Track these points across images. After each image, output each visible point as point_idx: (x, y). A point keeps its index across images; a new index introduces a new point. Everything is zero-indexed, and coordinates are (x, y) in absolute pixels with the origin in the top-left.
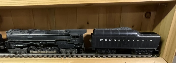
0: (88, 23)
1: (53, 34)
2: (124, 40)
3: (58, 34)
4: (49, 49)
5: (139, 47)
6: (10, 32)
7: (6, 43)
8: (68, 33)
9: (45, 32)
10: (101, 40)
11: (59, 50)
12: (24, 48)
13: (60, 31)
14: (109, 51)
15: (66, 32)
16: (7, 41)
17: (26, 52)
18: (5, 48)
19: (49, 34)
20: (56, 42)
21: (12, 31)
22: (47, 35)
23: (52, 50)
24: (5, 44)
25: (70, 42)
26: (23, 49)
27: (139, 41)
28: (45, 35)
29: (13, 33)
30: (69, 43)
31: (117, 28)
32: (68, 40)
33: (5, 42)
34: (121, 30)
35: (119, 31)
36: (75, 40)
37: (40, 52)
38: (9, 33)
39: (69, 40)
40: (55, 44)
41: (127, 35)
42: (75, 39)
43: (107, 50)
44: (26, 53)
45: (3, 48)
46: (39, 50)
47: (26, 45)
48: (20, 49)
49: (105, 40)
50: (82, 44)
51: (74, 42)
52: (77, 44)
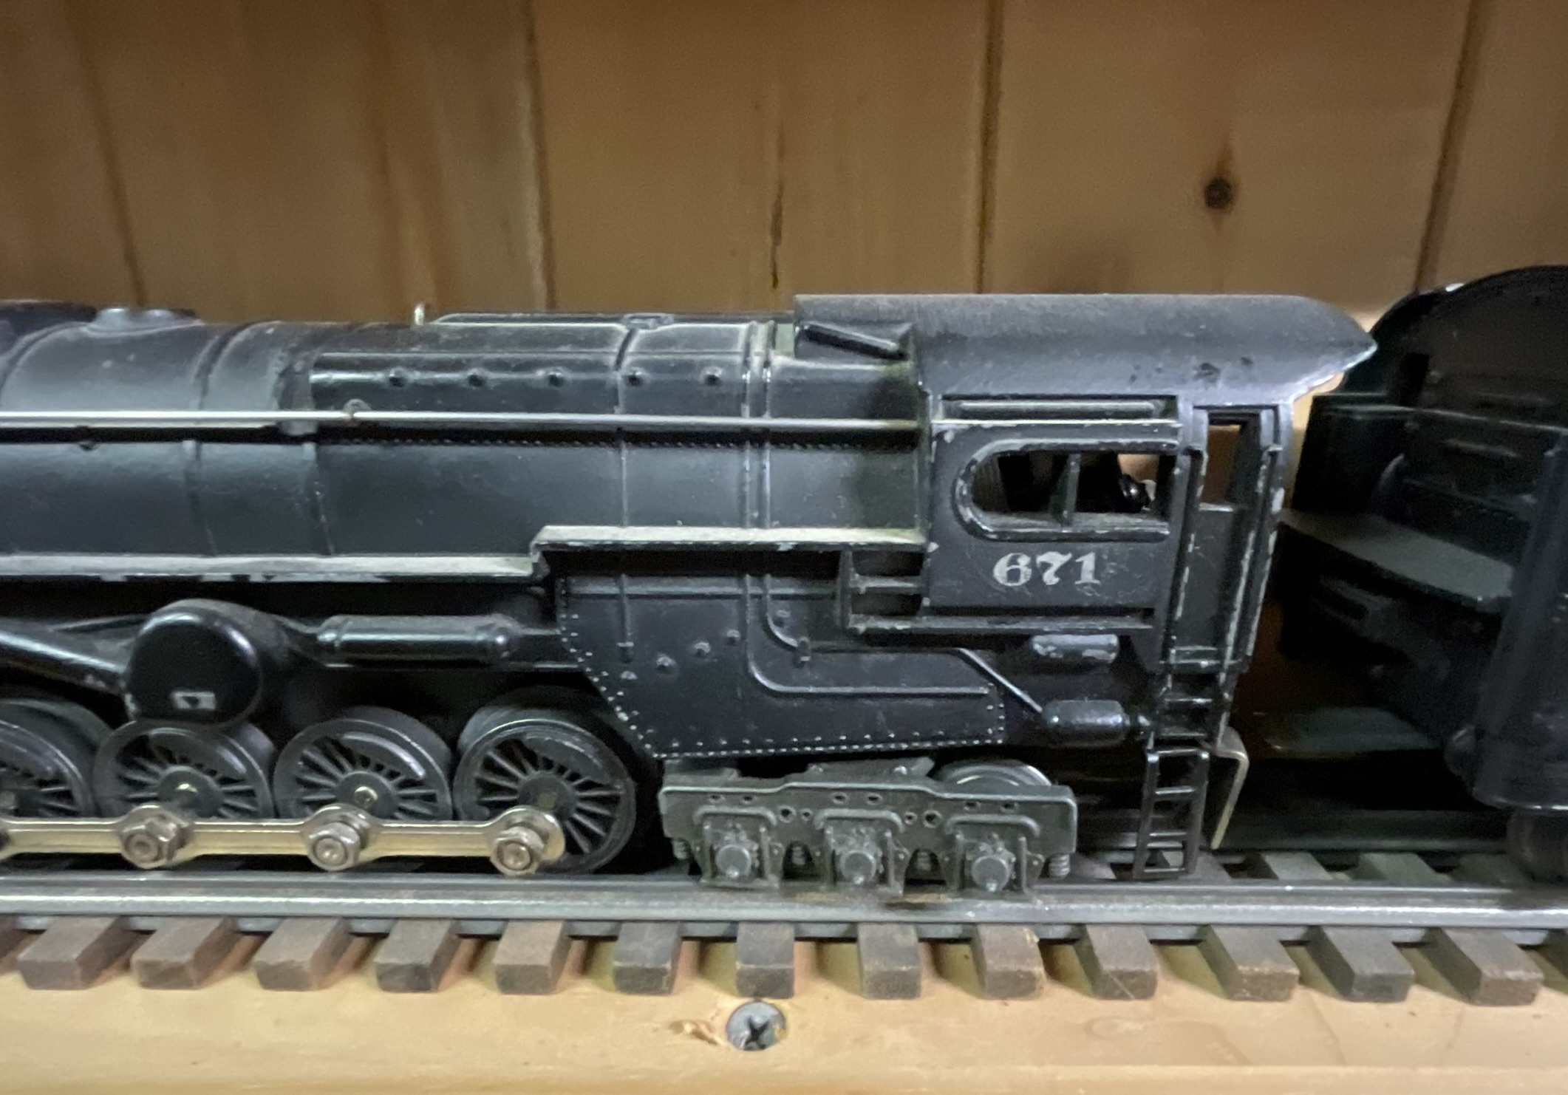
0: (1219, 192)
1: (476, 394)
3: (601, 396)
4: (395, 770)
8: (868, 369)
9: (275, 367)
11: (624, 787)
13: (656, 343)
15: (816, 339)
19: (374, 396)
20: (547, 615)
22: (325, 434)
23: (470, 795)
25: (909, 605)
28: (273, 434)
30: (877, 640)
32: (862, 554)
36: (1056, 559)
37: (183, 838)
39: (909, 562)
40: (525, 648)
42: (1058, 542)
46: (166, 795)
50: (1219, 656)
51: (1029, 599)
52: (1088, 653)
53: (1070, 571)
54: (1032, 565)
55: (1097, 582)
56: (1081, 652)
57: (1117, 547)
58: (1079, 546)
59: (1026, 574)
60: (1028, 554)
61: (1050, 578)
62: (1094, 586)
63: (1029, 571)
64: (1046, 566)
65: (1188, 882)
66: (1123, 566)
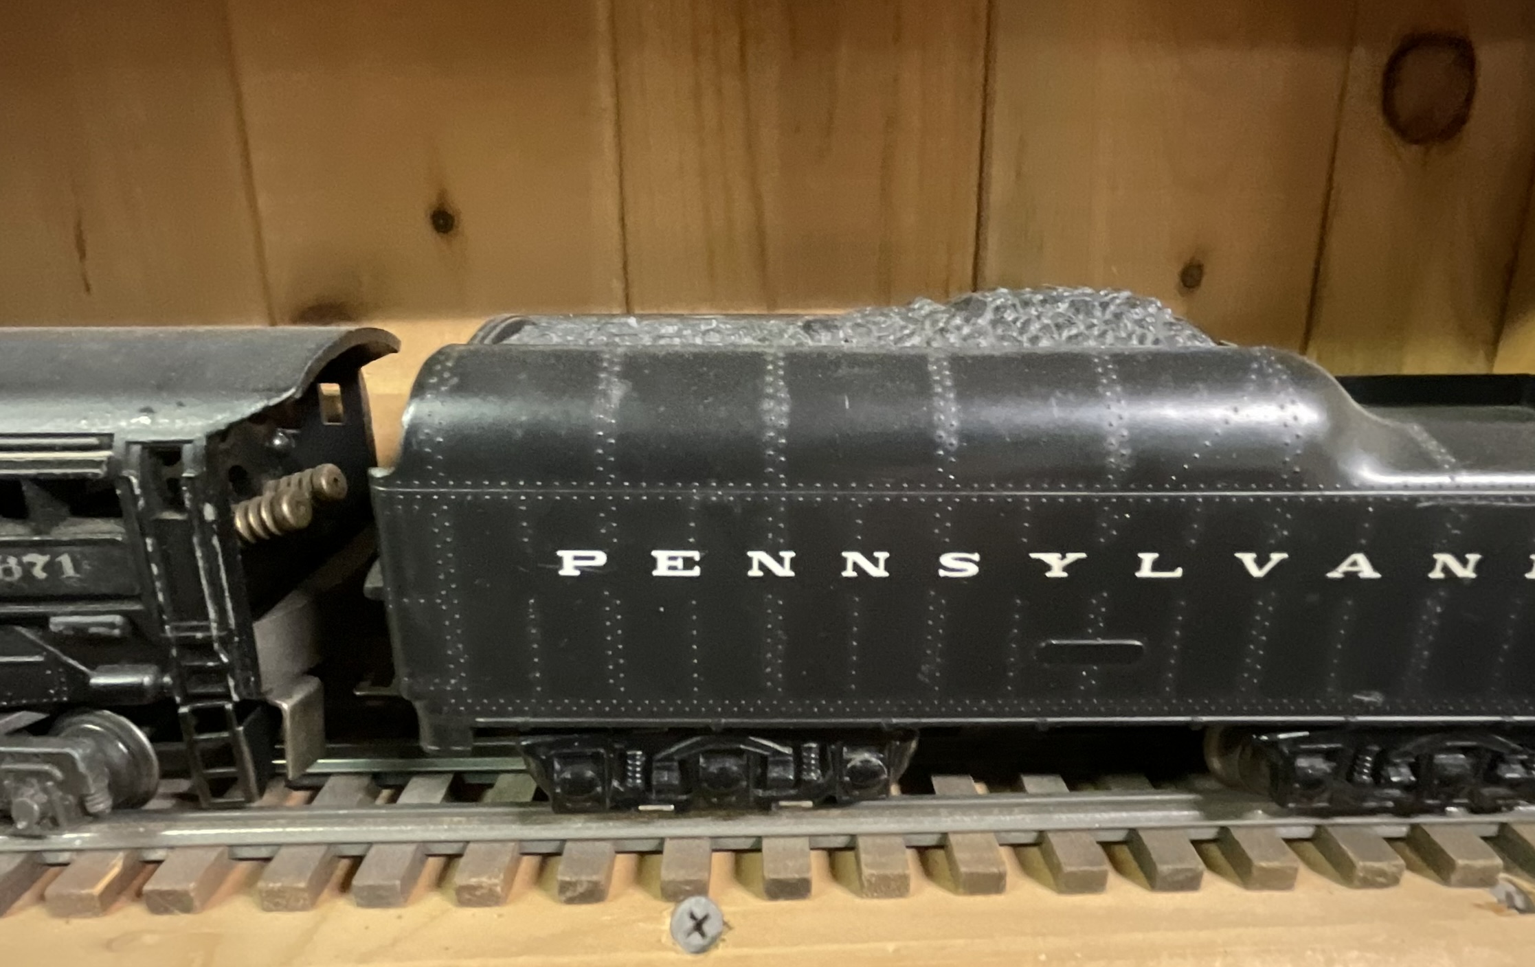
0: (443, 221)
2: (1056, 564)
5: (1369, 687)
10: (570, 563)
14: (763, 762)
27: (1367, 571)
31: (924, 306)
34: (985, 344)
35: (941, 376)
36: (39, 559)
41: (1118, 453)
42: (39, 547)
43: (739, 753)
49: (667, 563)
50: (208, 628)
51: (27, 589)
52: (93, 630)
53: (52, 568)
54: (20, 563)
55: (78, 576)
56: (87, 630)
57: (88, 550)
58: (56, 549)
59: (18, 573)
60: (15, 556)
61: (39, 573)
62: (80, 580)
63: (19, 569)
64: (33, 564)
65: (250, 809)
66: (96, 563)
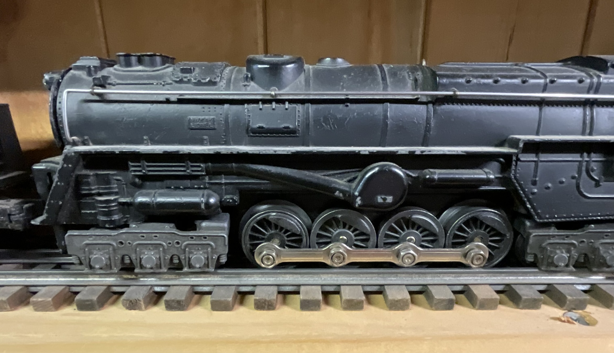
6: (83, 74)
7: (49, 174)
12: (204, 224)
16: (59, 159)
17: (224, 260)
18: (37, 221)
19: (459, 87)
21: (102, 67)
24: (40, 189)
26: (194, 228)
29: (113, 80)
33: (36, 167)
38: (75, 81)
44: (219, 266)
45: (18, 217)
47: (228, 198)
48: (168, 228)
